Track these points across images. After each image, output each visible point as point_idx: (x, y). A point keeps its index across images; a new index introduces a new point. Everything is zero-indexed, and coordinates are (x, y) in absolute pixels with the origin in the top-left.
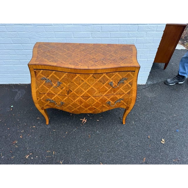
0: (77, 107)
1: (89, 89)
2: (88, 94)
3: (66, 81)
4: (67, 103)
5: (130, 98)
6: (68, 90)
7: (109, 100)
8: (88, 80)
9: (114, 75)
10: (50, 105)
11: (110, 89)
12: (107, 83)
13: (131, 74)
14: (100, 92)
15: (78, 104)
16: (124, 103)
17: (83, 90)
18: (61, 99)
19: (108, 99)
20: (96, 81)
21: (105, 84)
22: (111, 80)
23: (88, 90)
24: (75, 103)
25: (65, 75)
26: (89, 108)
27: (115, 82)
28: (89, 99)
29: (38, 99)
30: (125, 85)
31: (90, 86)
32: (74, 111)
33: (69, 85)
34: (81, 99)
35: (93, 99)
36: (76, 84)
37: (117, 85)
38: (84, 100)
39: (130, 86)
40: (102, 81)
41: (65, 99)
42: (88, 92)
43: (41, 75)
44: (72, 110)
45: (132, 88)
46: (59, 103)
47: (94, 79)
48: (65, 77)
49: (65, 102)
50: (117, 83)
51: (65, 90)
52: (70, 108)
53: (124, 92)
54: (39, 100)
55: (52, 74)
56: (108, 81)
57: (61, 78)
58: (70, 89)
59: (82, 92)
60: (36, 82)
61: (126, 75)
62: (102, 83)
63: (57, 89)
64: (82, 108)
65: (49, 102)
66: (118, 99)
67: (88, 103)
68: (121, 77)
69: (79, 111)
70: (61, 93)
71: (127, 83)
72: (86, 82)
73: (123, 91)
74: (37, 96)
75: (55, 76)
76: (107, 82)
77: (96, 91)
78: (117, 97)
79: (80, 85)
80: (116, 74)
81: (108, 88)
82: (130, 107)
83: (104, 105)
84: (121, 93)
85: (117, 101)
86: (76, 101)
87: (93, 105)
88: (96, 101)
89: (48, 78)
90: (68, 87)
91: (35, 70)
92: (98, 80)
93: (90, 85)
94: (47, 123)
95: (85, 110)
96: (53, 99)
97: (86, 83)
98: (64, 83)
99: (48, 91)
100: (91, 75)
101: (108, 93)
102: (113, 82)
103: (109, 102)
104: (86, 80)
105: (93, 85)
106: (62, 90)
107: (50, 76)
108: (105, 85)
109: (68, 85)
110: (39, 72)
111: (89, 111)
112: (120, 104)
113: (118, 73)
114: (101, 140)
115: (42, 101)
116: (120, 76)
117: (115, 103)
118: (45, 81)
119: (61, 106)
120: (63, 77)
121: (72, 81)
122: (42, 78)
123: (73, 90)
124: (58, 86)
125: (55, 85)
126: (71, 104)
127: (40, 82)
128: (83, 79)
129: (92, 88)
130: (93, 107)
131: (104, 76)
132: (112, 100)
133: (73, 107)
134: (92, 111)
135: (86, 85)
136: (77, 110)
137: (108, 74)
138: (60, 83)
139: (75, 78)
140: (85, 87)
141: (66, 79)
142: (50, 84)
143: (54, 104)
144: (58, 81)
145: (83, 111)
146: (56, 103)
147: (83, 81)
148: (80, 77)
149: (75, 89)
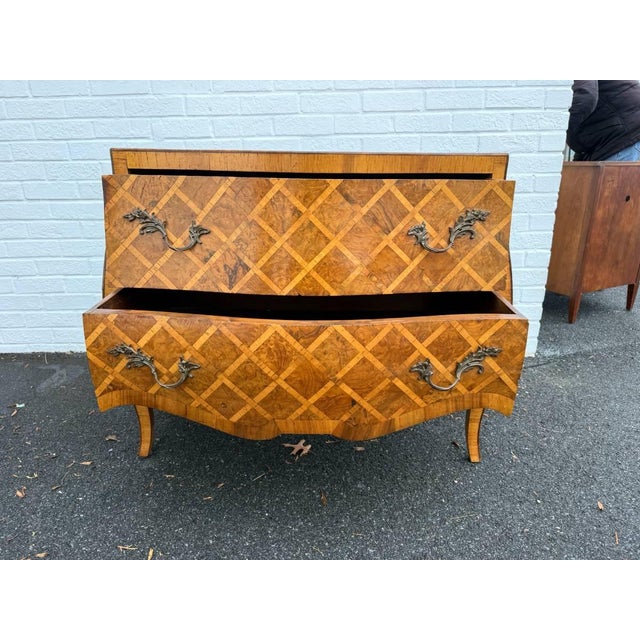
0: (260, 390)
1: (323, 254)
2: (320, 281)
3: (225, 221)
4: (211, 367)
6: (231, 262)
8: (321, 207)
9: (428, 191)
10: (127, 382)
11: (416, 262)
12: (401, 233)
14: (370, 275)
15: (266, 370)
16: (505, 378)
17: (299, 259)
19: (417, 344)
20: (353, 214)
21: (393, 234)
22: (420, 219)
23: (318, 259)
24: (249, 361)
25: (222, 190)
26: (322, 393)
27: (437, 230)
31: (328, 241)
32: (247, 416)
33: (239, 240)
34: (282, 340)
35: (344, 341)
36: (266, 227)
37: (443, 243)
38: (297, 346)
40: (381, 217)
43: (128, 198)
44: (235, 411)
46: (174, 368)
47: (347, 205)
48: (224, 202)
50: (444, 231)
51: (221, 266)
52: (225, 400)
55: (171, 193)
56: (406, 220)
57: (209, 207)
58: (241, 255)
61: (480, 196)
62: (378, 229)
63: (187, 261)
64: (287, 397)
65: (124, 362)
69: (268, 416)
70: (203, 280)
72: (313, 218)
75: (183, 198)
76: (400, 226)
77: (353, 268)
79: (286, 236)
80: (437, 187)
81: (405, 258)
83: (399, 384)
85: (464, 360)
87: (344, 380)
89: (155, 211)
90: (233, 247)
92: (365, 210)
93: (328, 234)
95: (299, 411)
96: (143, 342)
97: (311, 225)
98: (216, 231)
99: (149, 276)
100: (334, 184)
101: (405, 282)
102: (429, 229)
103: (427, 365)
104: (312, 208)
105: (342, 233)
106: (206, 267)
107: (164, 200)
108: (395, 240)
109: (234, 237)
111: (322, 415)
112: (484, 385)
113: (448, 184)
117: (459, 375)
118: (141, 226)
119: (179, 387)
120: (214, 201)
121: (254, 215)
122: (128, 211)
123: (256, 262)
124: (191, 248)
125: (178, 243)
126: (228, 372)
127: (119, 232)
128: (298, 204)
129: (336, 248)
130: (343, 393)
131: (389, 194)
132: (441, 356)
133: (242, 395)
134: (337, 422)
135: (309, 235)
136: (260, 410)
137: (405, 182)
138: (201, 231)
139: (264, 202)
140: (306, 243)
141: (228, 207)
142: (157, 239)
143: (147, 379)
144: (194, 223)
145: (293, 417)
146: (156, 370)
147: (297, 213)
148: (286, 193)
149: (262, 253)
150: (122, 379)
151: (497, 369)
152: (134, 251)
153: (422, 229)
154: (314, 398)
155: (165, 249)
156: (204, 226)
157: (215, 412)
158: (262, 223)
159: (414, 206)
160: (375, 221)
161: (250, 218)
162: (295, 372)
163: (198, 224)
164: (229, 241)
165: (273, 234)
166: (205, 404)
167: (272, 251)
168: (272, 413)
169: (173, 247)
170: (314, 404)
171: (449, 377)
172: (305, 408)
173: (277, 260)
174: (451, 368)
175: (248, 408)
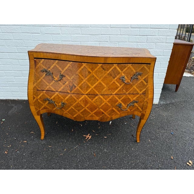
0: (81, 110)
1: (96, 84)
2: (95, 91)
3: (70, 74)
4: (69, 104)
5: (145, 100)
6: (71, 85)
7: (121, 102)
8: (96, 71)
9: (126, 67)
10: (48, 107)
11: (122, 86)
12: (118, 78)
13: (146, 67)
14: (109, 90)
15: (82, 105)
16: (139, 108)
17: (90, 85)
18: (62, 98)
19: (119, 100)
20: (105, 73)
21: (116, 79)
22: (123, 74)
23: (95, 85)
24: (78, 103)
25: (69, 65)
26: (95, 111)
27: (128, 78)
28: (96, 98)
29: (34, 98)
30: (139, 82)
31: (98, 80)
32: (77, 116)
33: (73, 79)
34: (86, 98)
35: (101, 99)
36: (81, 76)
37: (129, 81)
38: (90, 100)
39: (146, 84)
40: (113, 74)
41: (67, 97)
42: (95, 88)
43: (42, 65)
44: (75, 114)
45: (147, 87)
46: (60, 104)
47: (103, 70)
48: (69, 68)
49: (67, 102)
50: (130, 78)
51: (68, 86)
52: (72, 112)
53: (139, 91)
54: (35, 100)
55: (54, 65)
56: (119, 75)
57: (65, 69)
58: (74, 83)
59: (88, 87)
60: (35, 75)
61: (140, 68)
62: (111, 77)
63: (59, 84)
64: (87, 111)
65: (47, 102)
66: (132, 101)
67: (94, 104)
68: (135, 71)
69: (82, 116)
70: (63, 89)
71: (141, 79)
72: (94, 74)
73: (137, 90)
74: (34, 94)
75: (58, 66)
76: (118, 77)
77: (104, 88)
78: (130, 97)
79: (86, 79)
80: (129, 66)
81: (118, 85)
82: (145, 115)
83: (114, 109)
84: (135, 93)
85: (130, 103)
86: (80, 101)
87: (101, 108)
88: (104, 101)
89: (49, 69)
90: (71, 81)
91: (35, 59)
92: (108, 72)
93: (98, 78)
94: (42, 137)
95: (90, 115)
96: (52, 98)
97: (93, 76)
98: (67, 76)
99: (48, 87)
100: (100, 65)
101: (118, 91)
102: (126, 77)
103: (121, 105)
104: (94, 71)
106: (64, 86)
107: (52, 67)
108: (116, 80)
109: (72, 78)
110: (40, 61)
111: (95, 116)
112: (134, 109)
113: (131, 65)
114: (110, 160)
115: (39, 100)
116: (133, 69)
117: (128, 107)
118: (45, 74)
119: (61, 109)
120: (66, 68)
121: (78, 73)
122: (42, 69)
123: (78, 85)
124: (60, 80)
125: (56, 79)
126: (73, 105)
127: (40, 75)
128: (90, 70)
129: (100, 82)
130: (101, 111)
131: (115, 68)
132: (124, 103)
133: (76, 111)
134: (99, 118)
135: (93, 78)
136: (81, 114)
137: (120, 65)
138: (62, 76)
139: (80, 69)
140: (92, 81)
141: (70, 70)
142: (50, 77)
143: (53, 106)
144: (61, 74)
145: (88, 116)
146: (56, 104)
147: (90, 73)
148: (87, 67)
149: (80, 83)
150: (47, 106)
151: (137, 106)
152: (44, 80)
153: (124, 78)
154: (94, 112)
155: (52, 80)
156: (64, 74)
157: (70, 115)
158: (80, 75)
159: (122, 71)
160: (111, 75)
161: (76, 73)
162: (89, 106)
163: (62, 74)
164: (70, 79)
165: (83, 78)
166: (67, 113)
167: (82, 83)
168: (83, 115)
169: (55, 80)
170: (94, 113)
171: (126, 107)
172: (91, 114)
173: (84, 85)
174: (126, 105)
175: (78, 114)
